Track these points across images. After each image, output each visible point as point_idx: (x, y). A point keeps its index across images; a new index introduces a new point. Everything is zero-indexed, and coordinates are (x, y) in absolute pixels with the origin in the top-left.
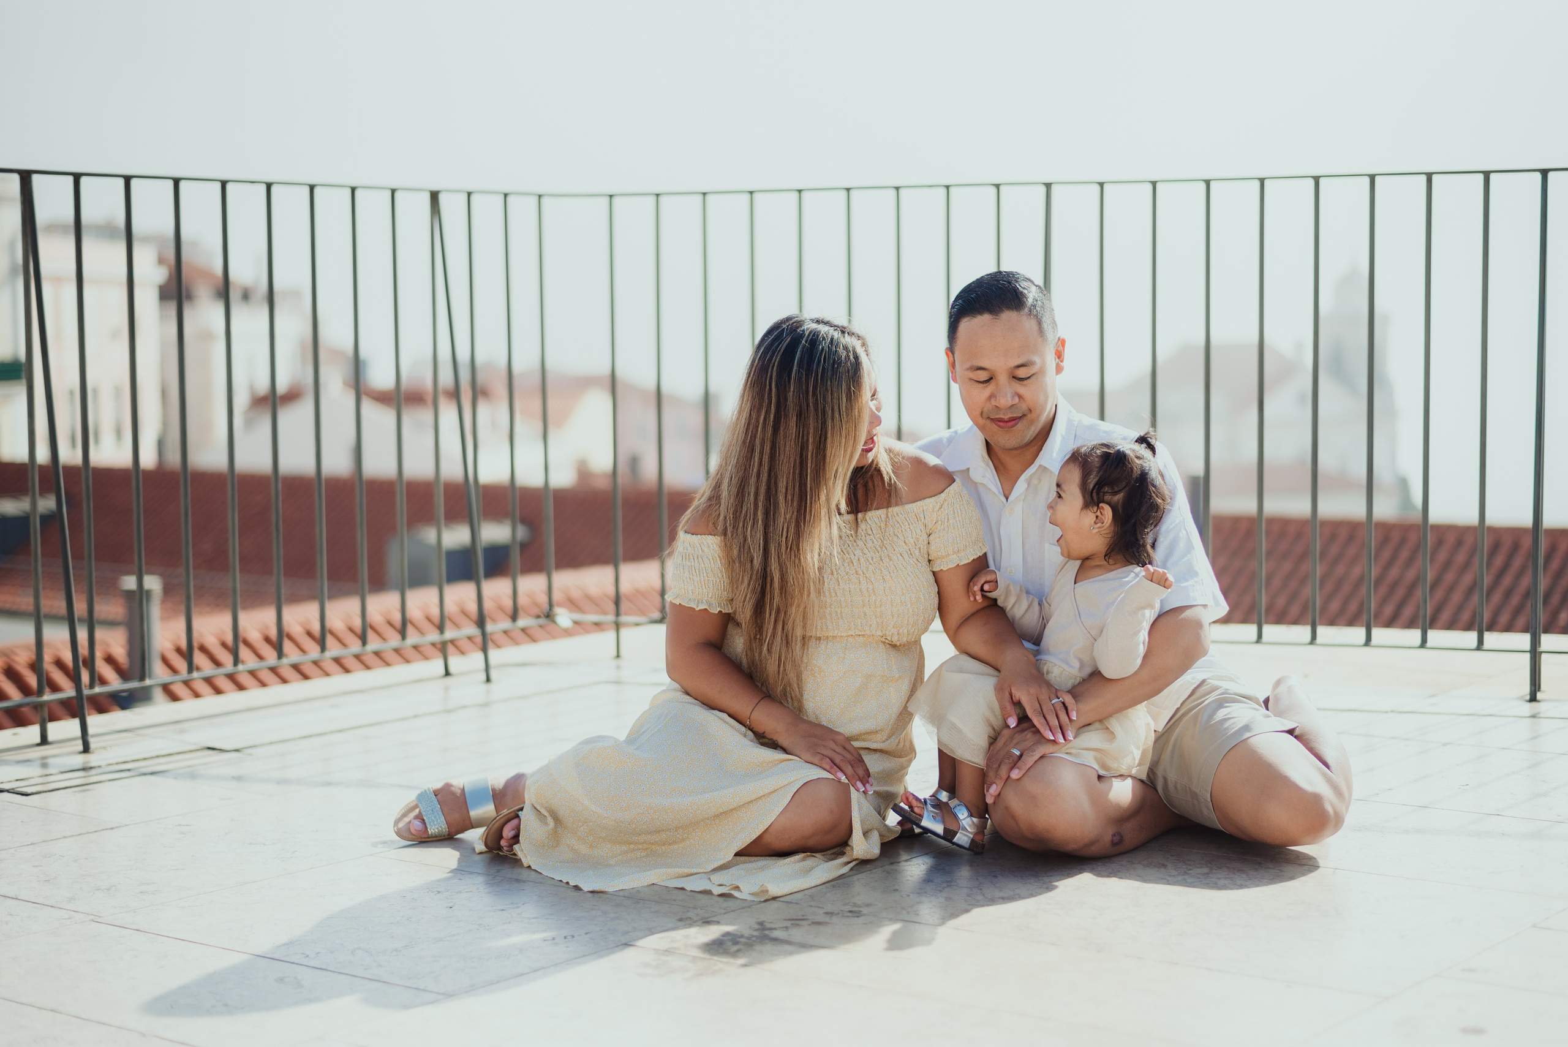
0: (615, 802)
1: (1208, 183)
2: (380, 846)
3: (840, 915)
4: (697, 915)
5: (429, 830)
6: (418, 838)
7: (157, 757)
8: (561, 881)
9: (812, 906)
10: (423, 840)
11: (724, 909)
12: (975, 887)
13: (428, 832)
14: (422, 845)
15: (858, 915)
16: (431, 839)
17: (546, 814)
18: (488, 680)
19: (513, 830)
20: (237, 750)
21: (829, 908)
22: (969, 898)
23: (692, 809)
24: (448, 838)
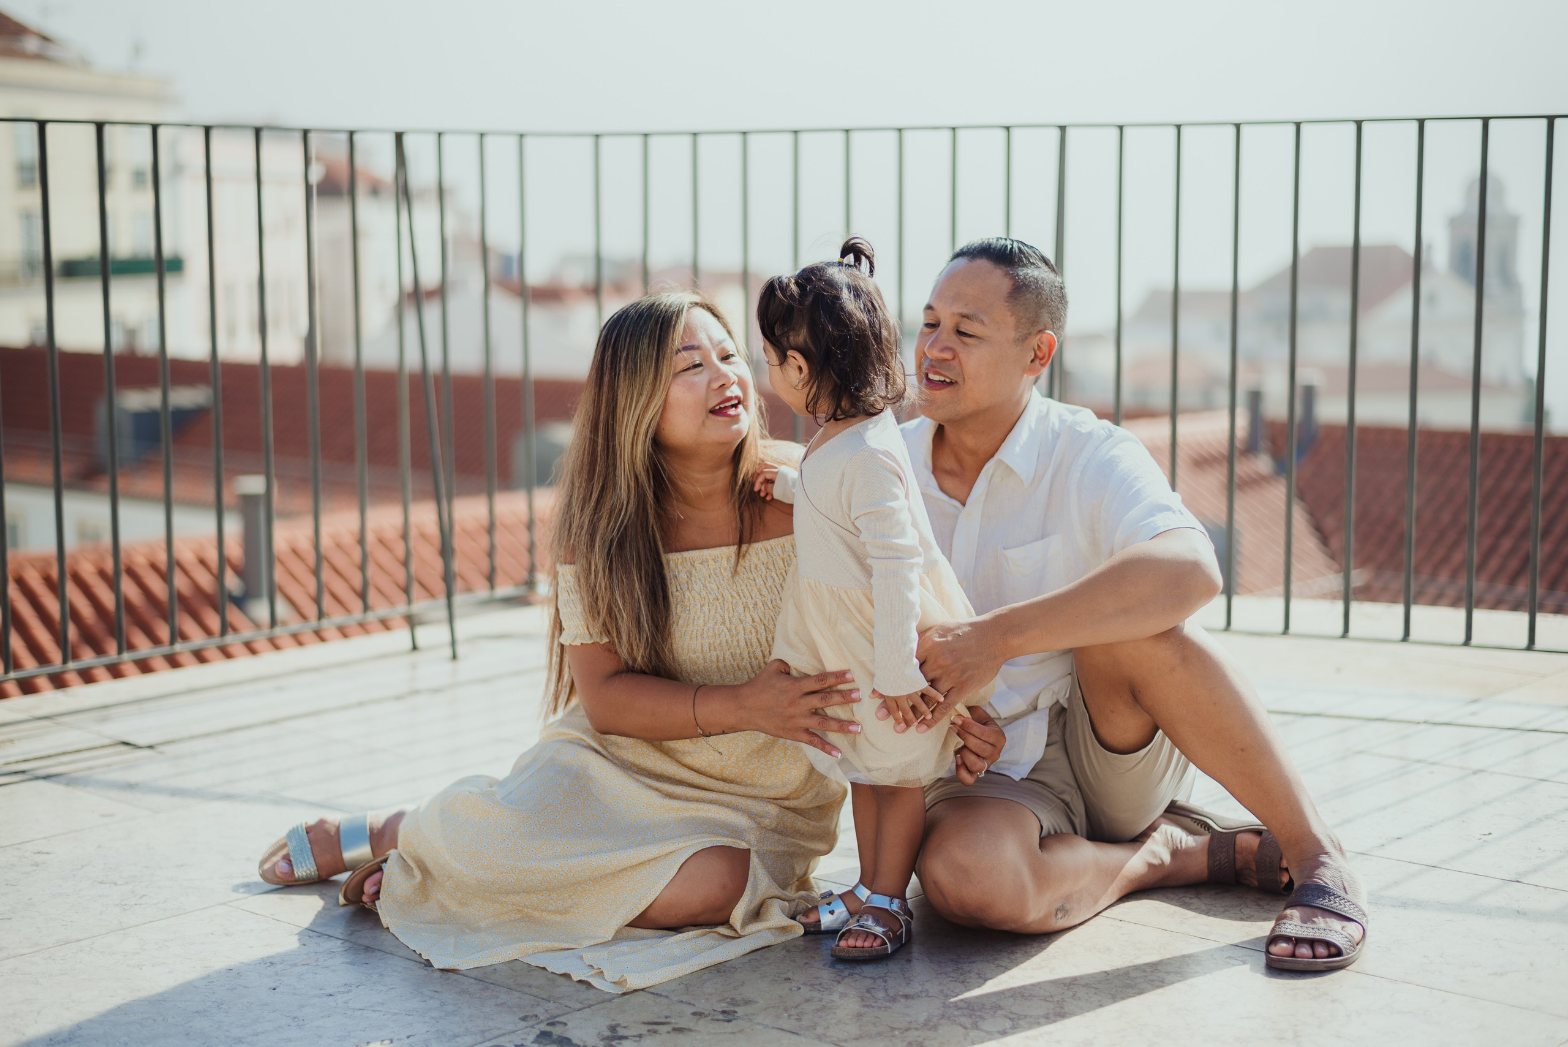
0: (476, 859)
1: (1238, 126)
2: (241, 890)
3: (710, 1018)
4: (547, 1011)
5: (295, 873)
6: (285, 882)
7: (64, 753)
8: (414, 951)
9: (682, 1002)
10: (290, 884)
11: (581, 1003)
12: (880, 977)
13: (294, 874)
14: (286, 890)
15: (730, 1017)
16: (299, 883)
17: (412, 864)
18: (454, 657)
19: (375, 885)
20: (151, 747)
21: (702, 1005)
22: (868, 995)
23: (563, 871)
24: (319, 882)
